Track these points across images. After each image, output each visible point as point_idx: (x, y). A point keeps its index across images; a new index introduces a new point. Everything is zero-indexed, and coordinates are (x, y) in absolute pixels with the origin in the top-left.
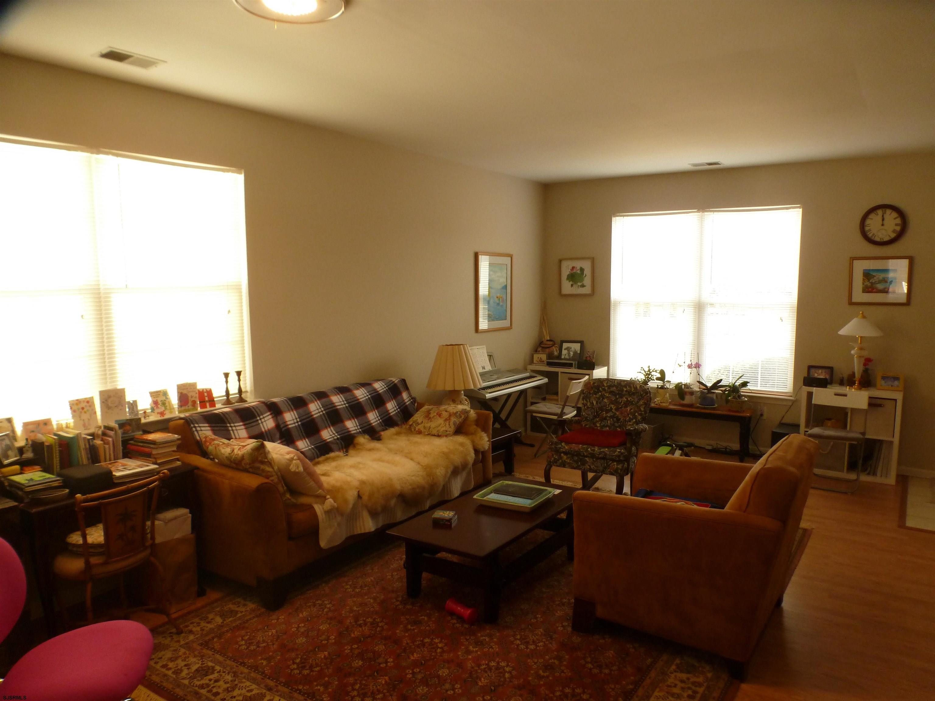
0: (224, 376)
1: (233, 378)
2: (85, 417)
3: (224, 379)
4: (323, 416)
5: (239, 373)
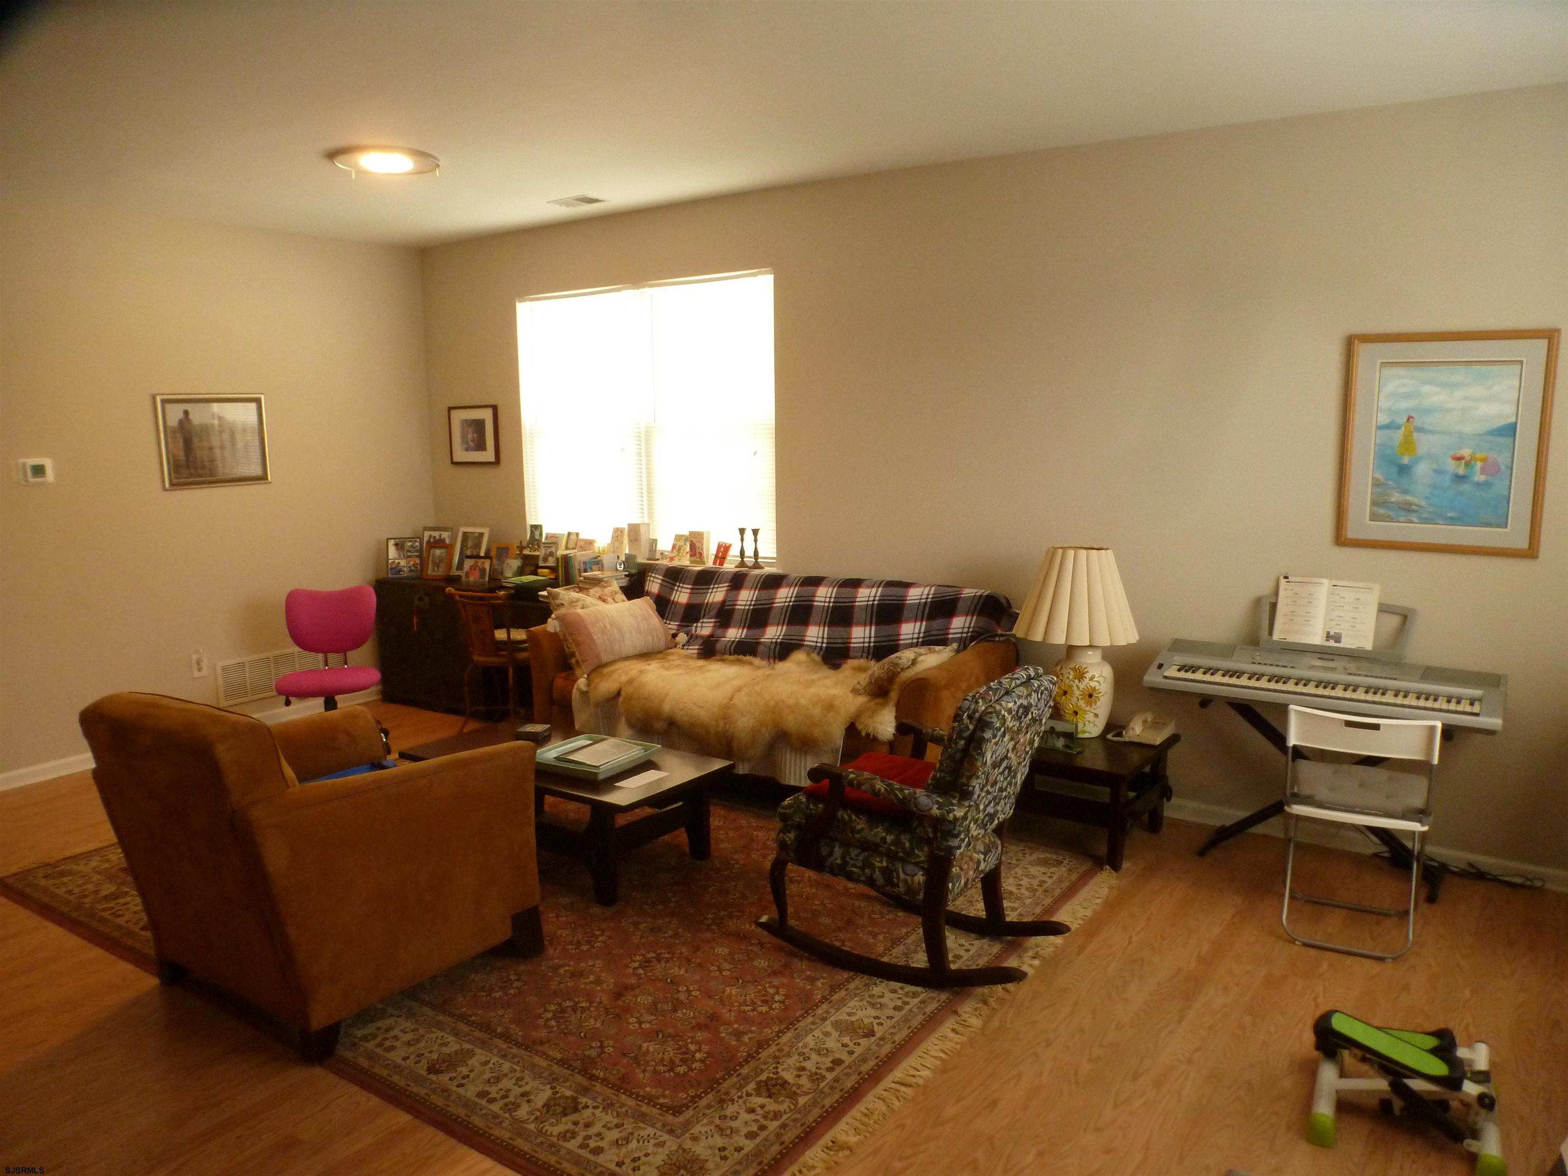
0: (738, 532)
1: (749, 535)
2: (617, 544)
3: (740, 536)
4: (870, 609)
5: (755, 532)
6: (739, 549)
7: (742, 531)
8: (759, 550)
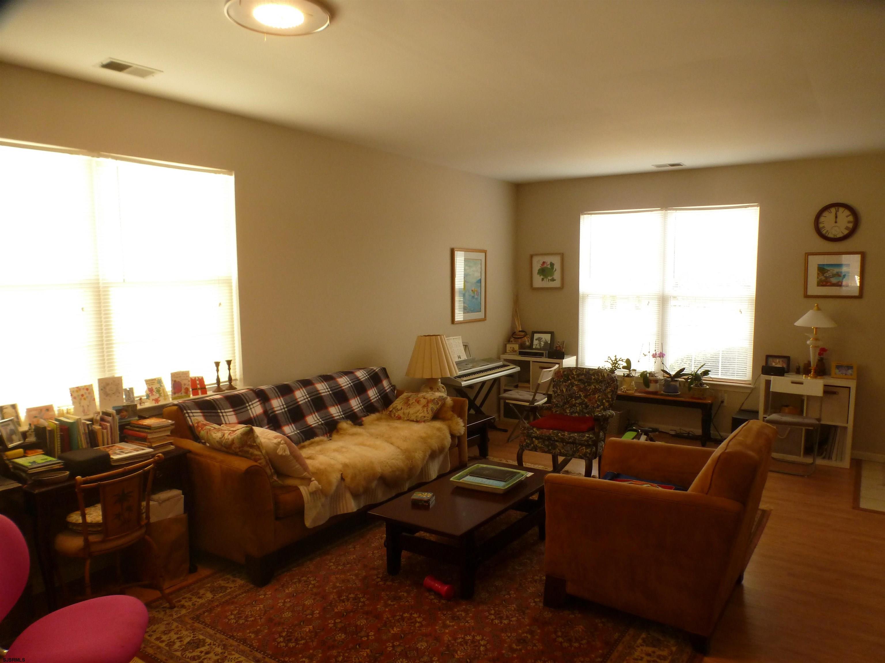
0: (214, 365)
1: (223, 366)
2: (85, 403)
3: (216, 368)
4: (308, 403)
5: (229, 362)
6: (216, 378)
7: (217, 364)
8: (220, 377)
